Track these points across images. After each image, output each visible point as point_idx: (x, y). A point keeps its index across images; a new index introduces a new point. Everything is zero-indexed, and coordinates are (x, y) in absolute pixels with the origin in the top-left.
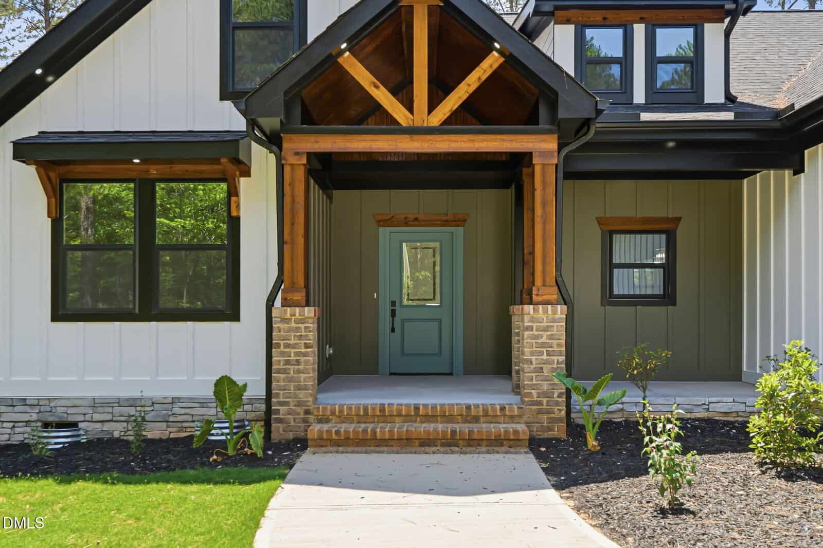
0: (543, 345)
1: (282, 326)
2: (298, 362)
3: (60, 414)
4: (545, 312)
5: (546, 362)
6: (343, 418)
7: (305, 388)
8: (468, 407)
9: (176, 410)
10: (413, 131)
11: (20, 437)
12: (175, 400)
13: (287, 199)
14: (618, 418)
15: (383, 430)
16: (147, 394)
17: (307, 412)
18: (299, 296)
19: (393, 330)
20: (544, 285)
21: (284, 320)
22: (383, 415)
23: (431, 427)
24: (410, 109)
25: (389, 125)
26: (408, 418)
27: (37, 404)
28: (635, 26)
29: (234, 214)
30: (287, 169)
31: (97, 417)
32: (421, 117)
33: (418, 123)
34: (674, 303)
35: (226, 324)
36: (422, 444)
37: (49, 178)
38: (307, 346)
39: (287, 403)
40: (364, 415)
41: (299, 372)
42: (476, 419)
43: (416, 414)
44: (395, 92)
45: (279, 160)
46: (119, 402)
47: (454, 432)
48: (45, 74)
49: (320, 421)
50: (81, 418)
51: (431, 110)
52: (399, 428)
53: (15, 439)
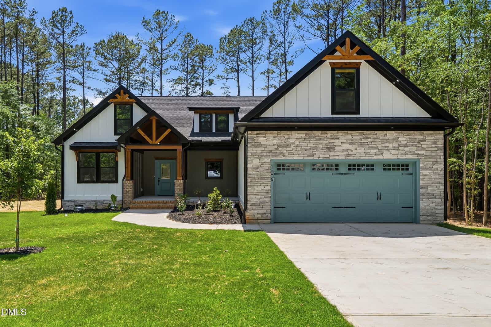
0: (178, 188)
1: (126, 185)
2: (129, 192)
3: (79, 203)
4: (179, 181)
5: (179, 192)
6: (138, 203)
7: (130, 197)
8: (163, 201)
9: (104, 203)
10: (152, 145)
12: (104, 200)
15: (145, 205)
16: (98, 199)
17: (131, 202)
18: (129, 178)
19: (159, 185)
20: (179, 176)
21: (126, 183)
22: (146, 203)
23: (155, 205)
24: (152, 140)
25: (147, 143)
26: (151, 203)
27: (74, 201)
28: (213, 114)
29: (117, 160)
30: (127, 152)
31: (87, 204)
32: (154, 142)
33: (153, 143)
34: (222, 179)
35: (115, 184)
36: (153, 208)
37: (77, 152)
38: (130, 189)
39: (126, 200)
40: (142, 203)
41: (129, 194)
42: (165, 203)
43: (153, 203)
44: (148, 136)
45: (125, 150)
46: (92, 201)
47: (159, 206)
48: (76, 130)
49: (133, 204)
50: (84, 204)
51: (156, 140)
53: (69, 209)
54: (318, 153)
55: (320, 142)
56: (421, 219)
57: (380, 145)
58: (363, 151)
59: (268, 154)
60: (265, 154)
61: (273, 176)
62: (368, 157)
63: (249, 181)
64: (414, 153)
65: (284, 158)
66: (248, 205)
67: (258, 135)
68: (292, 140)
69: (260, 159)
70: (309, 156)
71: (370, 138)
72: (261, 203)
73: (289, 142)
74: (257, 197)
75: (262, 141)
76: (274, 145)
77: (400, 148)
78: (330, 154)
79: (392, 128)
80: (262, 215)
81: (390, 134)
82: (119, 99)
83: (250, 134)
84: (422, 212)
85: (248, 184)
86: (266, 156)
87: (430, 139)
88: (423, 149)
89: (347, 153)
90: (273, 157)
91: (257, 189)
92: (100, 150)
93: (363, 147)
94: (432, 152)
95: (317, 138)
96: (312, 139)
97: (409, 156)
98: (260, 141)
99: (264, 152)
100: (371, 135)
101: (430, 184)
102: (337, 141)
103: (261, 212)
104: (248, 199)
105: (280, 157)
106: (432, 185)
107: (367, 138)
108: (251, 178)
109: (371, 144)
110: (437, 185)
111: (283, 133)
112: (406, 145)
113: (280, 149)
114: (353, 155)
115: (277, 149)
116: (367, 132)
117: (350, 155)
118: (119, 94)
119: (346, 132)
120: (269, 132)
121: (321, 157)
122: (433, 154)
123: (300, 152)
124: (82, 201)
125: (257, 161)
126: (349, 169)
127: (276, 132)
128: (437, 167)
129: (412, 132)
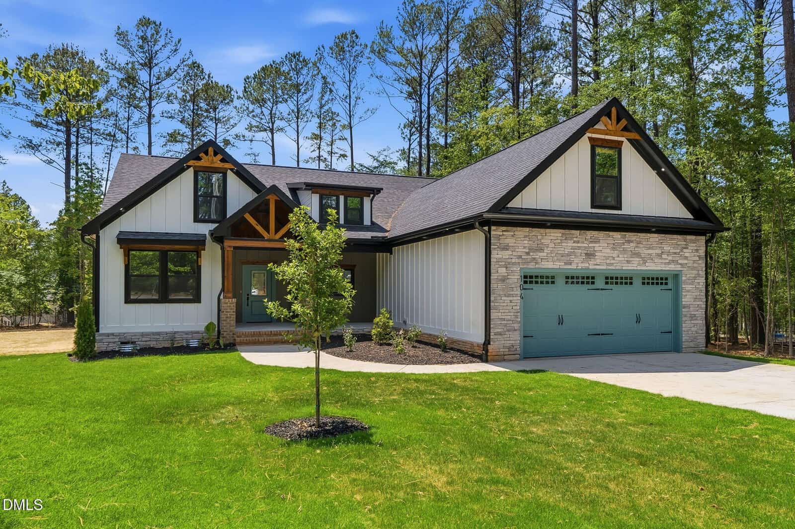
1: (224, 305)
2: (230, 317)
3: (128, 338)
6: (247, 335)
7: (233, 326)
9: (176, 336)
10: (269, 240)
11: (112, 348)
12: (175, 333)
13: (226, 263)
14: (335, 334)
15: (261, 339)
17: (234, 334)
18: (230, 295)
19: (248, 305)
21: (226, 303)
22: (260, 334)
23: (277, 337)
24: (269, 233)
25: (260, 237)
26: (268, 335)
27: (119, 335)
28: (341, 196)
29: (199, 264)
30: (226, 252)
31: (143, 339)
32: (272, 235)
33: (271, 237)
35: (196, 304)
36: (274, 343)
37: (125, 250)
38: (233, 312)
39: (226, 331)
40: (254, 335)
41: (230, 320)
43: (271, 334)
44: (263, 227)
45: (223, 249)
48: (123, 210)
49: (238, 337)
50: (137, 340)
51: (276, 234)
52: (266, 338)
53: (109, 349)
54: (576, 261)
55: (579, 245)
56: (684, 346)
57: (645, 252)
58: (626, 259)
59: (517, 261)
60: (513, 261)
61: (523, 291)
62: (630, 267)
63: (492, 299)
64: (677, 263)
65: (537, 266)
66: (492, 334)
67: (504, 233)
68: (546, 241)
69: (507, 267)
70: (566, 264)
71: (632, 242)
72: (509, 331)
73: (542, 244)
74: (503, 322)
75: (510, 241)
76: (525, 247)
77: (664, 256)
78: (590, 262)
79: (654, 230)
80: (509, 348)
81: (654, 238)
82: (205, 162)
83: (494, 230)
84: (685, 337)
85: (492, 304)
86: (514, 264)
87: (692, 246)
88: (686, 258)
89: (608, 261)
90: (523, 265)
91: (503, 311)
92: (167, 247)
93: (625, 254)
94: (694, 261)
95: (575, 239)
96: (569, 241)
97: (672, 267)
98: (507, 241)
99: (512, 257)
100: (634, 238)
101: (691, 303)
102: (597, 245)
103: (508, 343)
104: (492, 326)
105: (532, 266)
106: (695, 303)
107: (629, 242)
108: (495, 295)
109: (633, 249)
110: (698, 303)
111: (536, 232)
112: (669, 252)
113: (531, 254)
114: (615, 265)
115: (528, 254)
116: (630, 234)
117: (612, 264)
118: (206, 153)
119: (608, 232)
120: (519, 229)
121: (581, 266)
122: (695, 265)
123: (556, 258)
124: (135, 334)
125: (503, 271)
126: (607, 283)
127: (527, 229)
128: (699, 281)
129: (675, 236)
